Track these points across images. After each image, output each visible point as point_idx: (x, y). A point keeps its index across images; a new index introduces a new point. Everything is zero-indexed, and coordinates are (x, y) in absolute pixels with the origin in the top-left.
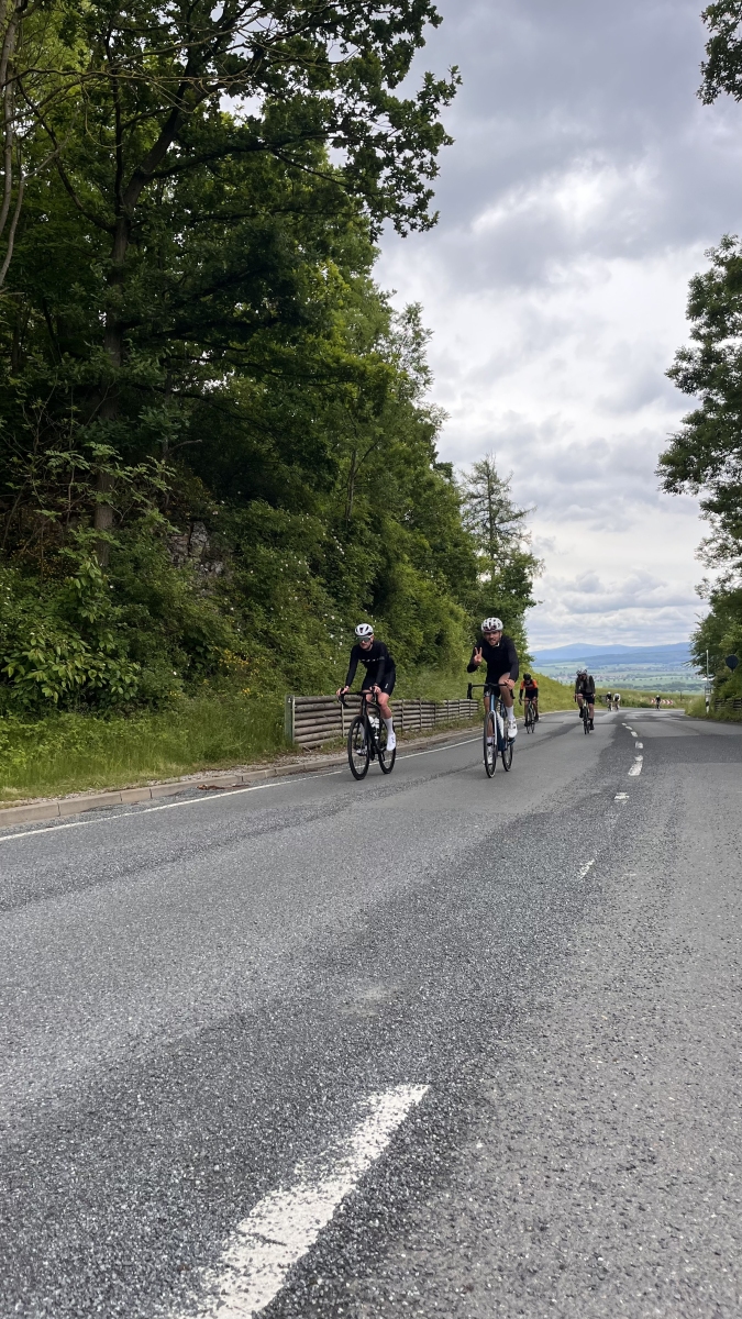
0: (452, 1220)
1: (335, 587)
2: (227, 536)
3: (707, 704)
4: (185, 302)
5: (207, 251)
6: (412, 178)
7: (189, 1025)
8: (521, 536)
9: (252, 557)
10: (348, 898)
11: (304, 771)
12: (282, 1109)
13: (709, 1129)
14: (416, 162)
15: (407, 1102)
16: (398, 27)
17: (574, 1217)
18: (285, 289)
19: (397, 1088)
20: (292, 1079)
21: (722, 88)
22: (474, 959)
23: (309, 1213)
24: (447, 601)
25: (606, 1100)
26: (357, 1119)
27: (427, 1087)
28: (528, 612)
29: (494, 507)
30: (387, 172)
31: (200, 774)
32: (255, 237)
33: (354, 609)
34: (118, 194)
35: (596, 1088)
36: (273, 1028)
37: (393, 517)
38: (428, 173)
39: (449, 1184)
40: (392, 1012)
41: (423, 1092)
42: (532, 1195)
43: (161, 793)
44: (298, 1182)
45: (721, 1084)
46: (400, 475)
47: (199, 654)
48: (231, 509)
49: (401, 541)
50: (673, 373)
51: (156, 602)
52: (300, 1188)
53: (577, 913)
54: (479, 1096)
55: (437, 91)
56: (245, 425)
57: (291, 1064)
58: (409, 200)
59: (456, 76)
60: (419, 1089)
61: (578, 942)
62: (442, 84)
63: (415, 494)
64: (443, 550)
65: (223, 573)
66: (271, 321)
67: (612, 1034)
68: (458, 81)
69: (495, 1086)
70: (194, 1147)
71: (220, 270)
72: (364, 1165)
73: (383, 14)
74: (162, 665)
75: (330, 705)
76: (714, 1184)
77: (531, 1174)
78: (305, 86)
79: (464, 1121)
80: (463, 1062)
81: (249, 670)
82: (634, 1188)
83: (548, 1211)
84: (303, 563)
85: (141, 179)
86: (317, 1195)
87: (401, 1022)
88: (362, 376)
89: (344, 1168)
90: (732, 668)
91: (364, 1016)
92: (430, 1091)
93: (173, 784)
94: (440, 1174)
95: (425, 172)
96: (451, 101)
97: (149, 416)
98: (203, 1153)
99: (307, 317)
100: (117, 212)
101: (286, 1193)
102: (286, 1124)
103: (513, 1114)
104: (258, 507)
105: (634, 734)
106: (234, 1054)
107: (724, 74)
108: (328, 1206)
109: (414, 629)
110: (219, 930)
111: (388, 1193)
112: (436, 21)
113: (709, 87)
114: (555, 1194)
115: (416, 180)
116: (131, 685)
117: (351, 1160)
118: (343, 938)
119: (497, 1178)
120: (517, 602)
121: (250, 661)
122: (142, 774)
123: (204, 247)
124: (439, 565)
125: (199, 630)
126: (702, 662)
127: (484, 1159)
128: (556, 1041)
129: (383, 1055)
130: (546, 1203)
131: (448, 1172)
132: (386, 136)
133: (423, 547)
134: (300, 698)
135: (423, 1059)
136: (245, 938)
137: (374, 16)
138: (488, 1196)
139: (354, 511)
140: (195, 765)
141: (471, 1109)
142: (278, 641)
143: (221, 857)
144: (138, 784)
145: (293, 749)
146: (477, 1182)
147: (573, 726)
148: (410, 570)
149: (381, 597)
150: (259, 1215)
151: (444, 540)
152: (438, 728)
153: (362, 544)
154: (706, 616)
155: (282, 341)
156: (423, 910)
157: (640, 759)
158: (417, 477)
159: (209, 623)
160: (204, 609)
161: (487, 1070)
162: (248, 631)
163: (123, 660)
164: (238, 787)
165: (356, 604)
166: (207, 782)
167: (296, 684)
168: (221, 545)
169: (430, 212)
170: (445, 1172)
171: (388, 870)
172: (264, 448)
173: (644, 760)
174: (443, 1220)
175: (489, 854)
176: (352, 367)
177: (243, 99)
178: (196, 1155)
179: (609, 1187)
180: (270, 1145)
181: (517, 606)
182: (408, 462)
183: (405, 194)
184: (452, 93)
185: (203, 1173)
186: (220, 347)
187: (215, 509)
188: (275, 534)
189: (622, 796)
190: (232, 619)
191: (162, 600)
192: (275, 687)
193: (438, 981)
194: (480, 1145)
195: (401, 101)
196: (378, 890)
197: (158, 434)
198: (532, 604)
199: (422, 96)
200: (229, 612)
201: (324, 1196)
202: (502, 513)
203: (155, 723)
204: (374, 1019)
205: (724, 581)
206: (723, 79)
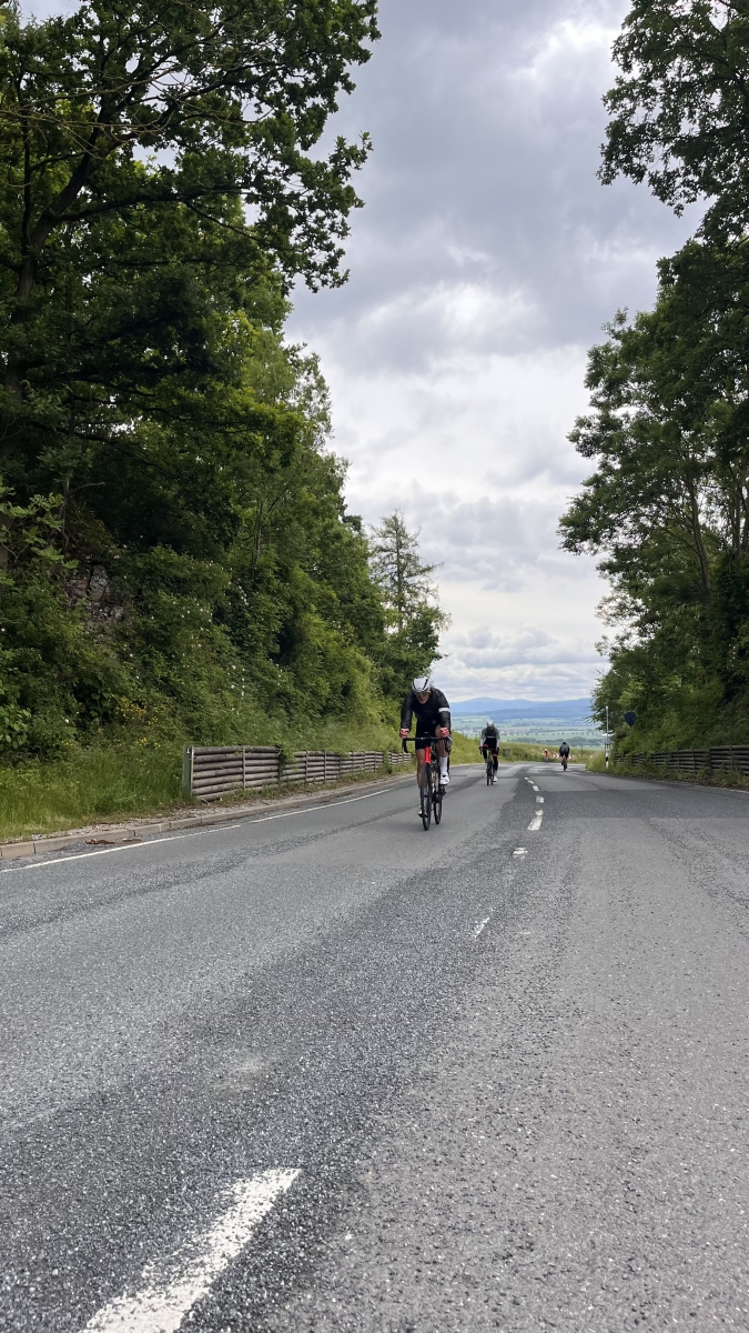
0: (312, 1324)
1: (241, 635)
2: (128, 581)
3: (607, 759)
4: (92, 345)
5: (116, 295)
6: (324, 236)
7: (43, 1107)
8: (428, 591)
9: (154, 603)
10: (234, 961)
11: (201, 825)
12: (136, 1201)
13: (591, 1210)
14: (328, 222)
15: (274, 1189)
16: (312, 92)
17: (443, 1315)
18: (194, 337)
19: (265, 1174)
20: (151, 1167)
21: (620, 170)
22: (359, 1026)
23: (154, 1322)
24: (355, 652)
25: (486, 1181)
26: (218, 1212)
27: (298, 1171)
28: (434, 664)
29: (403, 561)
30: (298, 229)
31: (89, 828)
32: (165, 284)
33: (260, 658)
34: (24, 234)
35: (476, 1167)
36: (137, 1108)
37: (301, 566)
38: (340, 233)
39: (312, 1283)
40: (268, 1085)
41: (293, 1177)
42: (401, 1292)
43: (46, 848)
44: (145, 1287)
45: (605, 1158)
46: (309, 526)
47: (94, 702)
48: (133, 553)
49: (309, 591)
50: (574, 438)
51: (49, 647)
52: (147, 1293)
53: (469, 975)
54: (353, 1180)
55: (348, 156)
56: (150, 469)
57: (152, 1149)
58: (320, 257)
59: (367, 142)
60: (288, 1174)
61: (468, 1006)
62: (353, 148)
63: (322, 545)
64: (351, 602)
65: (123, 618)
66: (179, 368)
67: (496, 1106)
68: (369, 147)
69: (371, 1168)
70: (32, 1248)
71: (128, 314)
72: (219, 1265)
73: (298, 78)
74: (52, 712)
75: (230, 756)
76: (593, 1272)
77: (400, 1267)
78: (220, 142)
79: (335, 1210)
80: (338, 1141)
81: (147, 719)
82: (509, 1279)
83: (417, 1309)
84: (206, 611)
85: (50, 221)
86: (164, 1302)
87: (276, 1097)
88: (271, 424)
89: (199, 1269)
90: (631, 725)
91: (238, 1091)
92: (300, 1176)
93: (59, 838)
94: (303, 1272)
95: (337, 231)
96: (362, 165)
97: (48, 457)
98: (42, 1256)
99: (216, 365)
100: (24, 251)
101: (130, 1299)
102: (139, 1220)
103: (387, 1199)
104: (159, 552)
105: (536, 788)
106: (90, 1140)
107: (622, 157)
108: (176, 1313)
109: (320, 679)
110: (90, 998)
111: (244, 1297)
112: (349, 87)
113: (608, 168)
114: (425, 1290)
115: (327, 238)
116: (21, 733)
117: (206, 1259)
118: (223, 1005)
119: (365, 1274)
120: (423, 655)
121: (148, 710)
122: (27, 828)
123: (113, 291)
124: (348, 614)
125: (94, 677)
126: (602, 717)
127: (352, 1253)
128: (439, 1114)
129: (253, 1135)
130: (415, 1301)
131: (312, 1269)
132: (299, 195)
133: (330, 598)
134: (199, 749)
135: (296, 1139)
136: (118, 1005)
137: (288, 80)
138: (353, 1295)
139: (261, 559)
140: (85, 818)
141: (343, 1195)
142: (179, 689)
143: (103, 917)
144: (21, 838)
145: (190, 802)
146: (342, 1280)
147: (478, 779)
148: (317, 619)
149: (288, 645)
150: (97, 1326)
151: (351, 591)
152: (343, 781)
153: (269, 593)
154: (606, 673)
155: (191, 388)
156: (311, 973)
157: (540, 813)
158: (325, 529)
159: (106, 670)
160: (102, 655)
161: (364, 1149)
162: (148, 678)
163: (12, 706)
164: (129, 842)
165: (261, 653)
166: (96, 837)
167: (196, 734)
168: (121, 589)
169: (340, 270)
170: (311, 1269)
171: (278, 931)
172: (171, 494)
173: (543, 815)
174: (302, 1325)
175: (383, 912)
176: (261, 415)
177: (156, 150)
178: (33, 1258)
179: (483, 1279)
180: (118, 1244)
181: (423, 658)
182: (316, 513)
183: (317, 251)
184: (363, 159)
185: (39, 1279)
186: (130, 392)
187: (116, 553)
188: (178, 580)
189: (521, 851)
190: (131, 666)
191: (56, 645)
192: (174, 736)
193: (320, 1050)
194: (349, 1237)
195: (314, 162)
196: (266, 951)
197: (58, 476)
198: (438, 657)
199: (334, 159)
200: (128, 659)
201: (171, 1302)
202: (410, 567)
203: (43, 773)
204: (248, 1094)
205: (623, 639)
206: (621, 162)
